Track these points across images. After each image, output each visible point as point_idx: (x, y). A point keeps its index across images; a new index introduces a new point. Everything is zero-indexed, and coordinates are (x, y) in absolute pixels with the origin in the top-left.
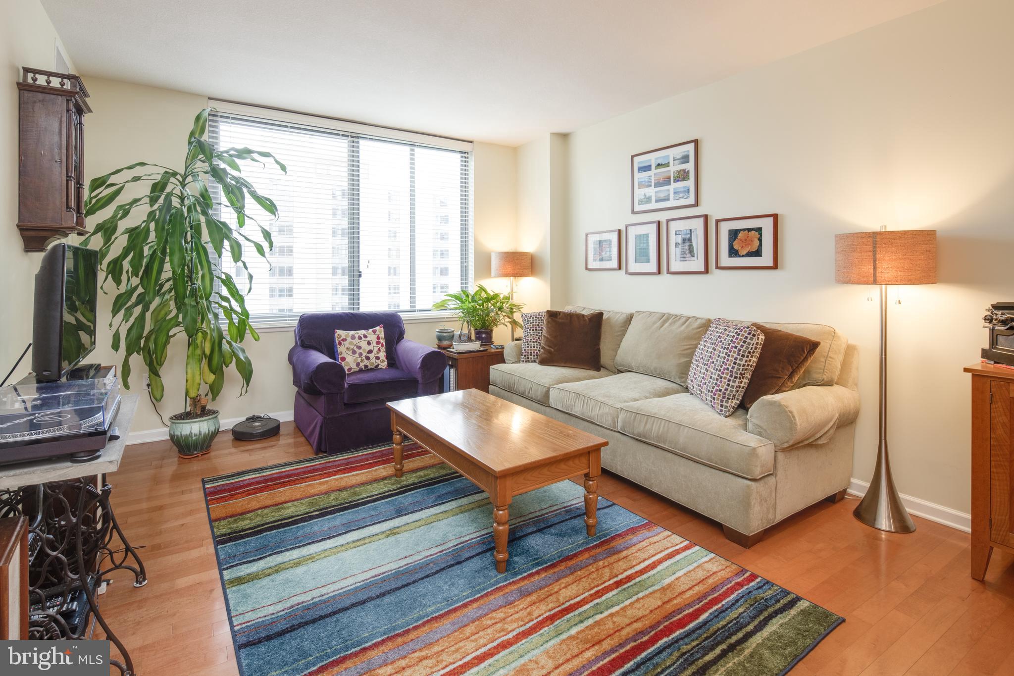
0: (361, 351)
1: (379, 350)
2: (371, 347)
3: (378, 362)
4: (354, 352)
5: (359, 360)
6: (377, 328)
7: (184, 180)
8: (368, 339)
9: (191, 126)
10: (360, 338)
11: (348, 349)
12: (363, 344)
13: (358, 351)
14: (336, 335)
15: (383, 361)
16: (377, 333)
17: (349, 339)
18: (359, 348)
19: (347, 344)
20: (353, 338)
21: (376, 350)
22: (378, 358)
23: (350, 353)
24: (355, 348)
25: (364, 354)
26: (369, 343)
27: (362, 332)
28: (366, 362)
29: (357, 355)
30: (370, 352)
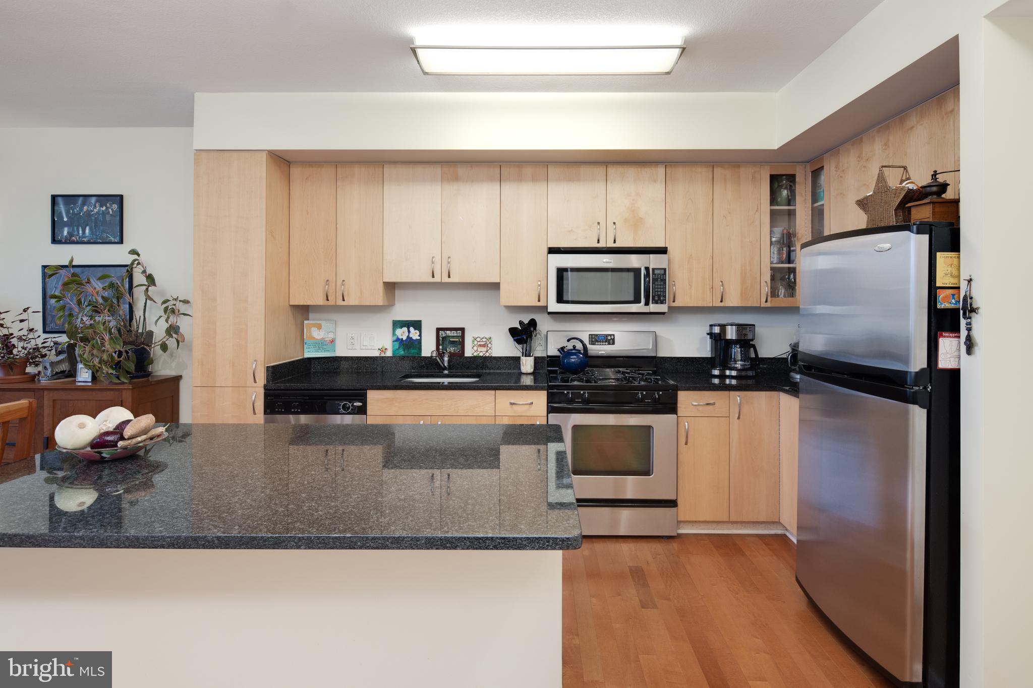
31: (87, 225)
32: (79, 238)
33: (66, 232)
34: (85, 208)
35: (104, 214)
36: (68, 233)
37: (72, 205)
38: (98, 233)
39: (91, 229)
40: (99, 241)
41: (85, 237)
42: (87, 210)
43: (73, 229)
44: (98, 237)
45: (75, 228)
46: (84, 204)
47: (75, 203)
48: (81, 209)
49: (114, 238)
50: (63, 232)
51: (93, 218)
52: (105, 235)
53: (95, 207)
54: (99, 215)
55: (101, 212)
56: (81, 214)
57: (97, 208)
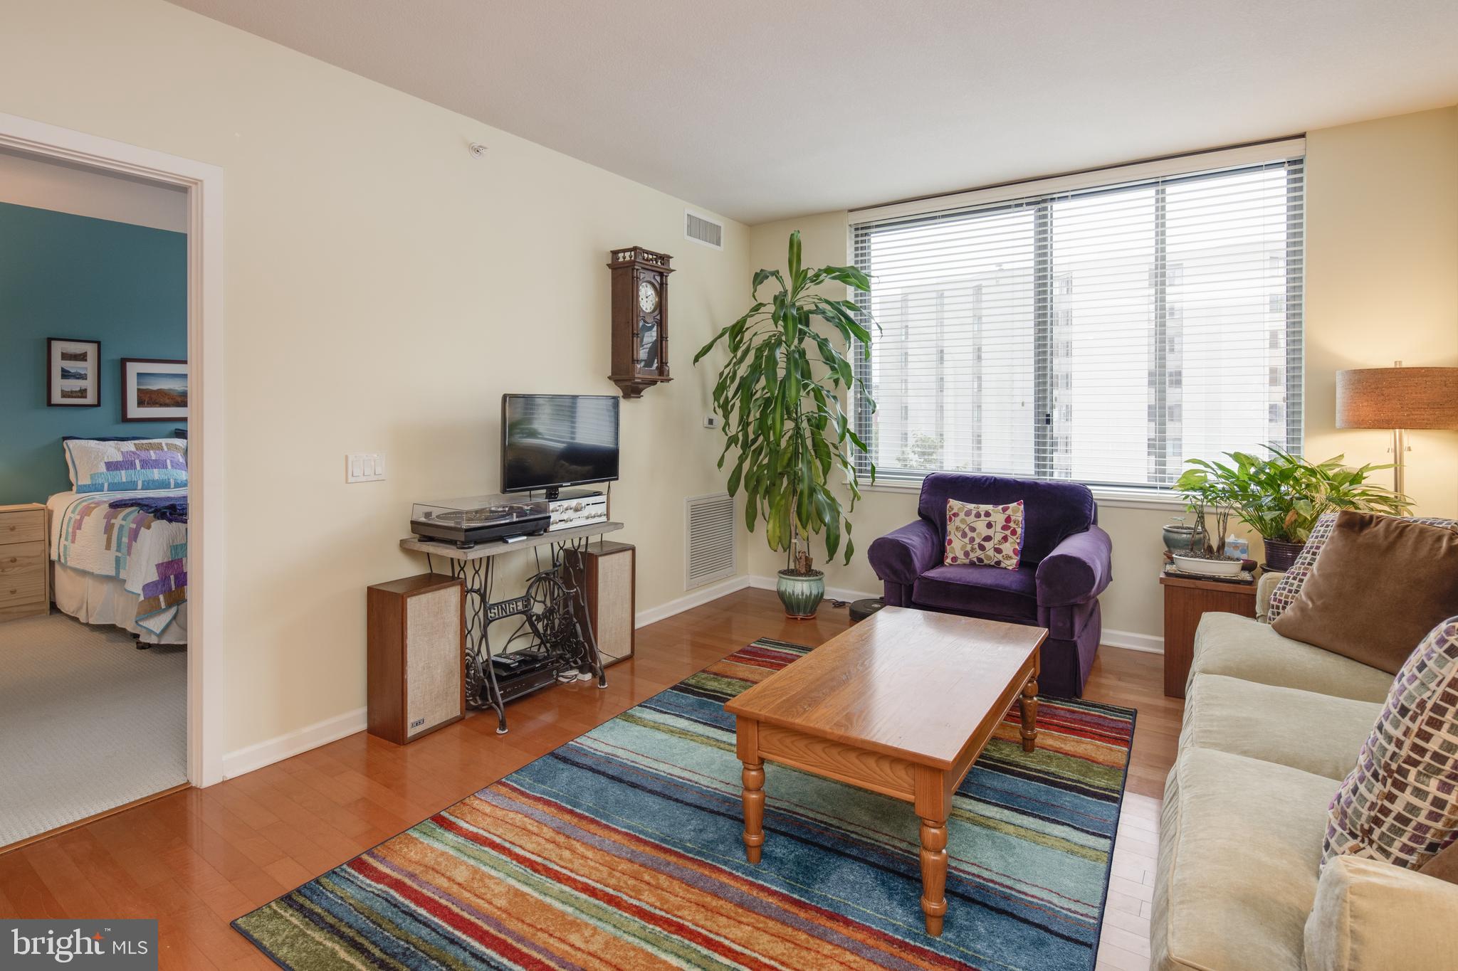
0: (974, 535)
1: (1005, 539)
2: (990, 532)
3: (999, 557)
4: (965, 535)
5: (969, 548)
8: (989, 518)
10: (977, 515)
11: (957, 528)
12: (981, 525)
13: (970, 534)
14: (948, 507)
15: (1008, 557)
16: (1009, 512)
17: (962, 515)
18: (975, 530)
19: (957, 522)
20: (968, 513)
21: (998, 537)
22: (998, 551)
23: (960, 535)
24: (967, 530)
25: (978, 540)
26: (989, 526)
27: (983, 508)
28: (979, 553)
29: (967, 540)
30: (988, 539)
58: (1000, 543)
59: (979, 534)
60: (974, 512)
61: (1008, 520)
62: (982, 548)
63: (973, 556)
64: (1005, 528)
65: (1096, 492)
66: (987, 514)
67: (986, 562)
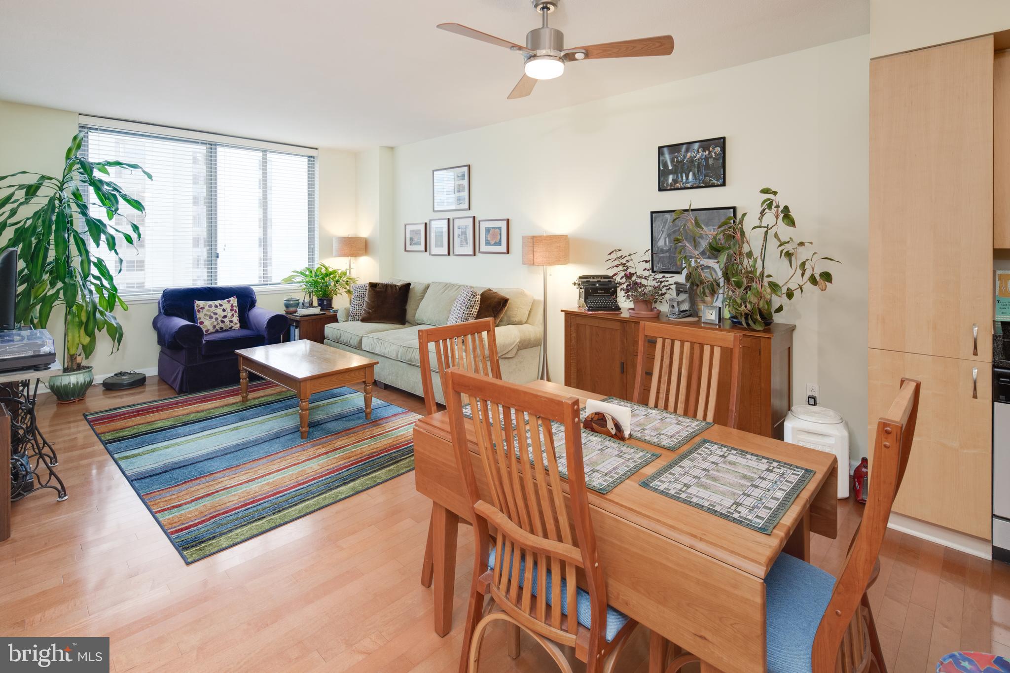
0: (217, 316)
1: (233, 315)
2: (225, 313)
3: (232, 324)
4: (211, 317)
5: (215, 323)
6: (232, 299)
7: (62, 185)
8: (223, 307)
9: (69, 144)
10: (216, 306)
11: (205, 315)
12: (219, 311)
13: (215, 317)
14: (195, 305)
15: (236, 324)
16: (231, 302)
17: (207, 308)
18: (216, 314)
19: (205, 311)
20: (210, 306)
21: (230, 315)
22: (231, 322)
23: (208, 318)
24: (212, 315)
25: (220, 319)
26: (224, 310)
27: (218, 302)
28: (221, 325)
29: (214, 320)
30: (225, 317)
31: (690, 171)
32: (683, 184)
33: (671, 178)
34: (689, 155)
35: (707, 159)
36: (673, 180)
37: (677, 154)
38: (701, 178)
39: (694, 174)
40: (702, 185)
41: (688, 183)
42: (691, 157)
43: (677, 176)
44: (701, 182)
45: (679, 175)
46: (687, 151)
47: (679, 151)
48: (685, 157)
49: (717, 181)
50: (667, 180)
51: (696, 164)
52: (708, 179)
53: (698, 152)
54: (702, 159)
55: (704, 157)
56: (685, 161)
57: (700, 154)
58: (231, 318)
59: (220, 316)
60: (213, 305)
61: (232, 306)
62: (223, 322)
63: (218, 327)
64: (232, 310)
65: (255, 289)
66: (221, 305)
67: (224, 328)
